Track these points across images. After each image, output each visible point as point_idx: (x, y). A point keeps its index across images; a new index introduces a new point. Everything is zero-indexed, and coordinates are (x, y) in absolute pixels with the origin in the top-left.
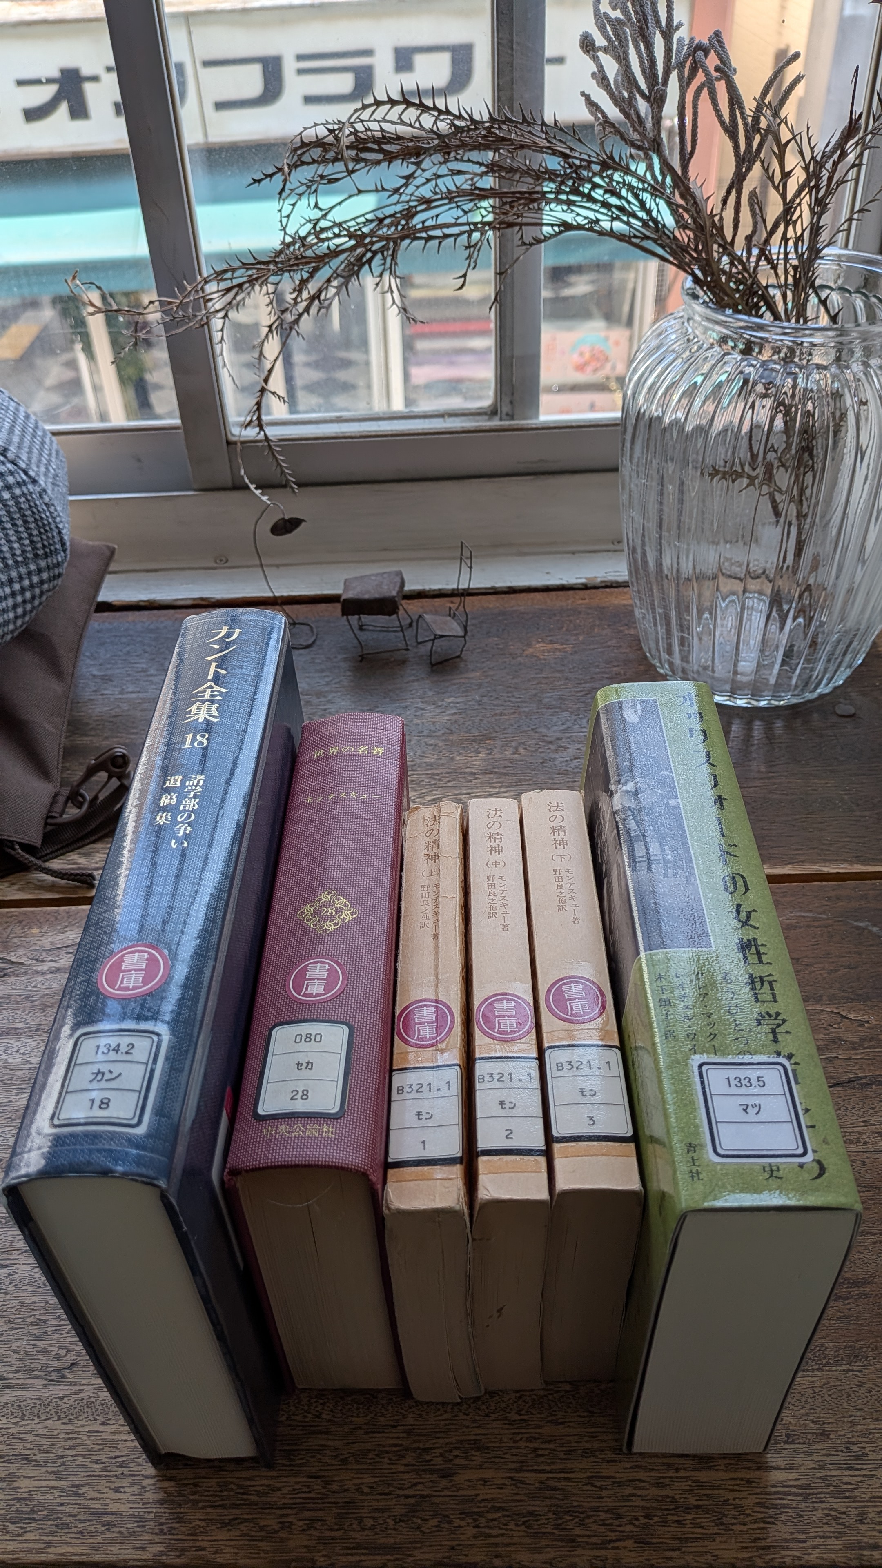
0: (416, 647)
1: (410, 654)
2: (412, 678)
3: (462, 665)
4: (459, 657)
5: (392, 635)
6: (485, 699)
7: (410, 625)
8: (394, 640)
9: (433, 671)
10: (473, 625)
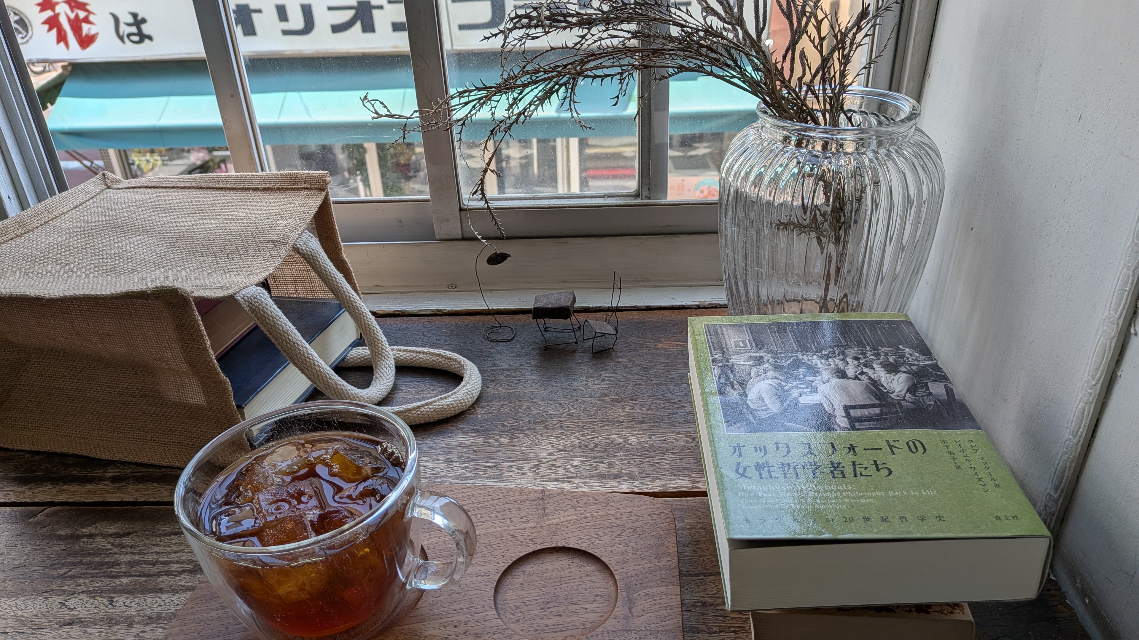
0: (583, 342)
1: (579, 346)
2: (580, 361)
3: (614, 354)
4: (612, 348)
5: (566, 335)
6: (629, 375)
7: (579, 328)
8: (569, 337)
9: (593, 357)
10: (622, 329)
